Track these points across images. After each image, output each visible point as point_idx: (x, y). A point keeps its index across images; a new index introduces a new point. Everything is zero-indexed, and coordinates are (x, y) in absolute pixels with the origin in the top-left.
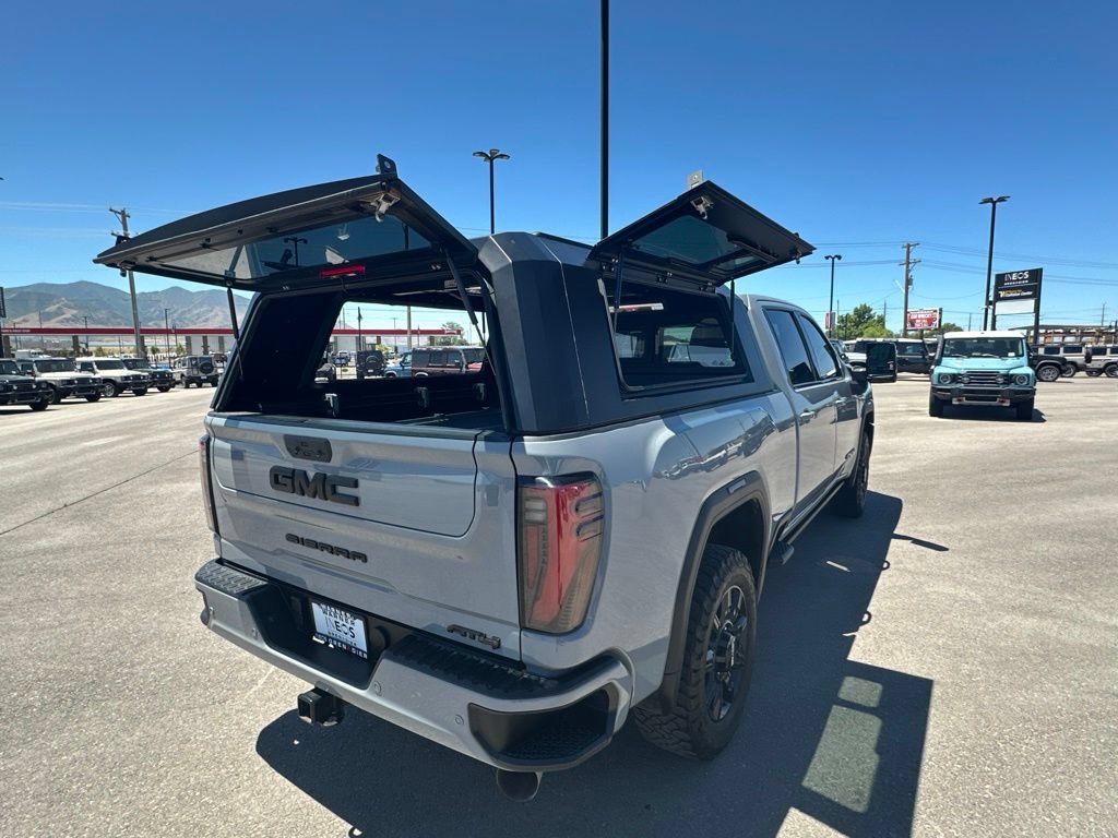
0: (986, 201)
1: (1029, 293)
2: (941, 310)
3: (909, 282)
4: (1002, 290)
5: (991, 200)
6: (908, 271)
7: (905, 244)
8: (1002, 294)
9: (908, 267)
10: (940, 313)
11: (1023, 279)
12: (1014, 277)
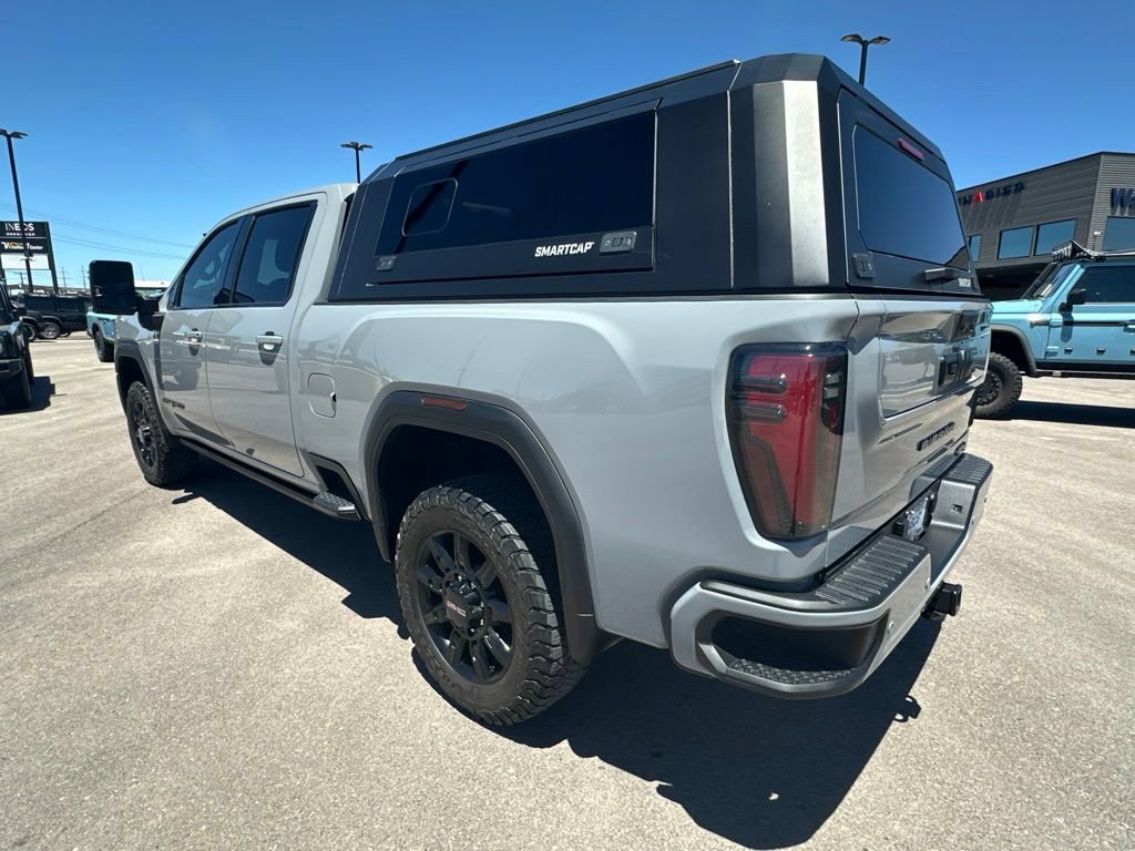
4: (6, 240)
11: (28, 231)
12: (17, 227)
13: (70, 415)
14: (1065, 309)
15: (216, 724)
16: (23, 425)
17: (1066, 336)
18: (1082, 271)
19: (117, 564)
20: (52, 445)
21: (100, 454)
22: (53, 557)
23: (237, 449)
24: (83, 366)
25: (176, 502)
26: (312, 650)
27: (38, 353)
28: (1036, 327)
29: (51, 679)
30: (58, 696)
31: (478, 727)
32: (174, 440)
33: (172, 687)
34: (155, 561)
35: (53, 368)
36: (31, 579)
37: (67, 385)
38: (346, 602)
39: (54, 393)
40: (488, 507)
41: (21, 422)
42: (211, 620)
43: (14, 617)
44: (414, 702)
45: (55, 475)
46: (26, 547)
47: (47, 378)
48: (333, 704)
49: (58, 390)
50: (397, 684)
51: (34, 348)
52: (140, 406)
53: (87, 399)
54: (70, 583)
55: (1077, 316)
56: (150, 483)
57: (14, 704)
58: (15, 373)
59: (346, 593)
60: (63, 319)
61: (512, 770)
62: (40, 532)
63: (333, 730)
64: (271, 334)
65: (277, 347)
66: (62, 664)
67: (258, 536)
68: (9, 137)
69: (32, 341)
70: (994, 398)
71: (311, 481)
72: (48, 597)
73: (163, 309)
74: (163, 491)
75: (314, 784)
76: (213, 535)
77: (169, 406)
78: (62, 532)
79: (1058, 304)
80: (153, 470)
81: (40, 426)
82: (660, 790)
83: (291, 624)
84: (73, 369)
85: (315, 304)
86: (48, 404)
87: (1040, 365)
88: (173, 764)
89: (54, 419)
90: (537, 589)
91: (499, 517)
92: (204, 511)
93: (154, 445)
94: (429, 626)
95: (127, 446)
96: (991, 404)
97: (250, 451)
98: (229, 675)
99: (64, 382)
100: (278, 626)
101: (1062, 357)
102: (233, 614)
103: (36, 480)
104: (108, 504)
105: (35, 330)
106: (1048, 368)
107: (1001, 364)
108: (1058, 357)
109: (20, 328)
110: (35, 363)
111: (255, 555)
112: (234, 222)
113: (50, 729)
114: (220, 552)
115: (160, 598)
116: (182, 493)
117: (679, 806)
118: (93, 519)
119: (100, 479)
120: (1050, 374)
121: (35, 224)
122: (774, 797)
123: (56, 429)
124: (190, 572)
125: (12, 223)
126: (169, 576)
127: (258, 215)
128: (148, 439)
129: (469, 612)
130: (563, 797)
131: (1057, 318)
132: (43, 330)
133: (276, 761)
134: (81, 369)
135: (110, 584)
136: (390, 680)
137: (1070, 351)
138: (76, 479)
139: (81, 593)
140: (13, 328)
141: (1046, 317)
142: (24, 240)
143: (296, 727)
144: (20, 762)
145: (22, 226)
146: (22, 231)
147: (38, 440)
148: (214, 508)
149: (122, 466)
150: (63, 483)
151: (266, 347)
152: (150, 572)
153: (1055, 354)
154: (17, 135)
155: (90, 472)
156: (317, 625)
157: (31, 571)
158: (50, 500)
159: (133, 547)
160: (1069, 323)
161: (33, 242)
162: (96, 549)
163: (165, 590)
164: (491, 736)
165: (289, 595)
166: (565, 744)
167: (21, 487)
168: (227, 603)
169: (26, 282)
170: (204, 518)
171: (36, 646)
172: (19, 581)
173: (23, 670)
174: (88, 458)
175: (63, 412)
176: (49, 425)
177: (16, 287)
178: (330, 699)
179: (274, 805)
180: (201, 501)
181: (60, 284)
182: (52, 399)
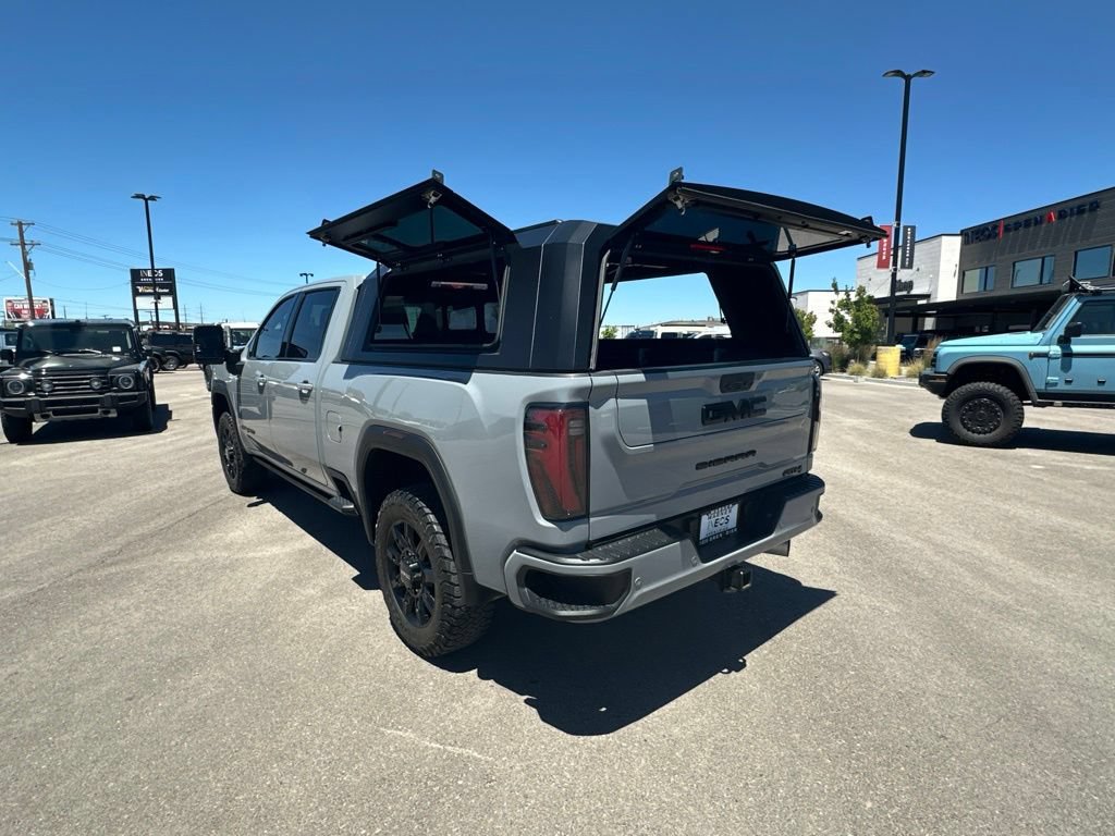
0: (138, 196)
1: (167, 291)
2: (51, 300)
3: (28, 266)
4: (140, 285)
5: (142, 197)
6: (25, 254)
7: (16, 222)
8: (141, 289)
9: (23, 248)
10: (52, 304)
11: (158, 277)
12: (149, 274)
13: (179, 437)
14: (1064, 341)
15: (250, 647)
16: (145, 445)
17: (1066, 367)
18: (1079, 304)
19: (201, 548)
20: (165, 461)
21: (200, 468)
22: (160, 542)
23: (296, 469)
24: (194, 394)
25: (250, 506)
26: (323, 608)
27: (161, 383)
28: (1035, 359)
29: (153, 616)
30: (156, 626)
31: (419, 658)
32: (249, 457)
33: (227, 625)
34: (227, 547)
35: (171, 397)
36: (144, 555)
37: (180, 411)
38: (355, 579)
39: (170, 418)
40: (421, 504)
41: (147, 441)
42: (259, 586)
43: (132, 578)
44: (382, 642)
45: (165, 484)
46: (143, 534)
47: (166, 406)
48: (327, 641)
49: (174, 416)
50: (373, 631)
51: (158, 379)
52: (227, 431)
53: (195, 424)
54: (170, 559)
55: (1076, 348)
56: (233, 491)
57: (130, 629)
58: (142, 402)
59: (356, 573)
60: (182, 353)
61: (431, 684)
62: (152, 524)
63: (324, 655)
64: (306, 382)
65: (310, 391)
66: (160, 608)
67: (303, 531)
68: (146, 200)
69: (157, 372)
70: (996, 427)
71: (331, 488)
72: (155, 567)
73: (244, 358)
74: (241, 497)
75: (304, 682)
76: (272, 530)
77: (245, 432)
78: (167, 525)
79: (1056, 337)
80: (234, 480)
81: (157, 446)
82: (526, 701)
83: (312, 591)
84: (187, 397)
85: (334, 362)
86: (165, 428)
87: (1041, 395)
88: (222, 667)
89: (169, 440)
90: (446, 558)
91: (427, 510)
92: (269, 513)
93: (235, 461)
94: (394, 589)
95: (217, 463)
96: (993, 433)
97: (304, 470)
98: (264, 620)
99: (178, 409)
100: (302, 591)
101: (1062, 387)
102: (274, 583)
103: (152, 487)
104: (201, 506)
105: (159, 364)
106: (1047, 398)
107: (1001, 394)
108: (1058, 388)
109: (147, 366)
110: (157, 392)
111: (298, 545)
112: (292, 296)
113: (150, 644)
114: (273, 543)
115: (228, 571)
116: (254, 499)
117: (534, 710)
118: (190, 516)
119: (198, 488)
120: (1051, 404)
121: (164, 271)
122: (604, 709)
123: (171, 448)
124: (251, 555)
125: (146, 270)
126: (236, 557)
127: (307, 293)
128: (231, 457)
129: (412, 576)
130: (459, 700)
131: (1056, 350)
132: (165, 363)
133: (284, 669)
134: (193, 398)
135: (196, 560)
136: (370, 628)
137: (1071, 382)
138: (181, 487)
139: (176, 565)
140: (142, 366)
141: (1044, 349)
142: (154, 285)
143: (301, 652)
144: (131, 660)
145: (154, 273)
146: (153, 278)
147: (155, 457)
148: (276, 510)
149: (214, 478)
150: (170, 490)
151: (304, 391)
152: (223, 554)
153: (1056, 384)
154: (153, 198)
155: (191, 482)
156: (329, 593)
157: (145, 550)
158: (162, 502)
159: (214, 536)
160: (1068, 355)
161: (162, 286)
162: (191, 538)
163: (232, 566)
164: (425, 664)
165: (315, 573)
166: (475, 672)
167: (141, 492)
168: (272, 577)
169: (154, 319)
170: (268, 517)
171: (145, 598)
172: (137, 557)
173: (136, 610)
174: (190, 472)
175: (175, 435)
176: (165, 445)
177: (146, 323)
178: (327, 637)
179: (277, 691)
180: (268, 505)
181: (182, 320)
182: (169, 424)
